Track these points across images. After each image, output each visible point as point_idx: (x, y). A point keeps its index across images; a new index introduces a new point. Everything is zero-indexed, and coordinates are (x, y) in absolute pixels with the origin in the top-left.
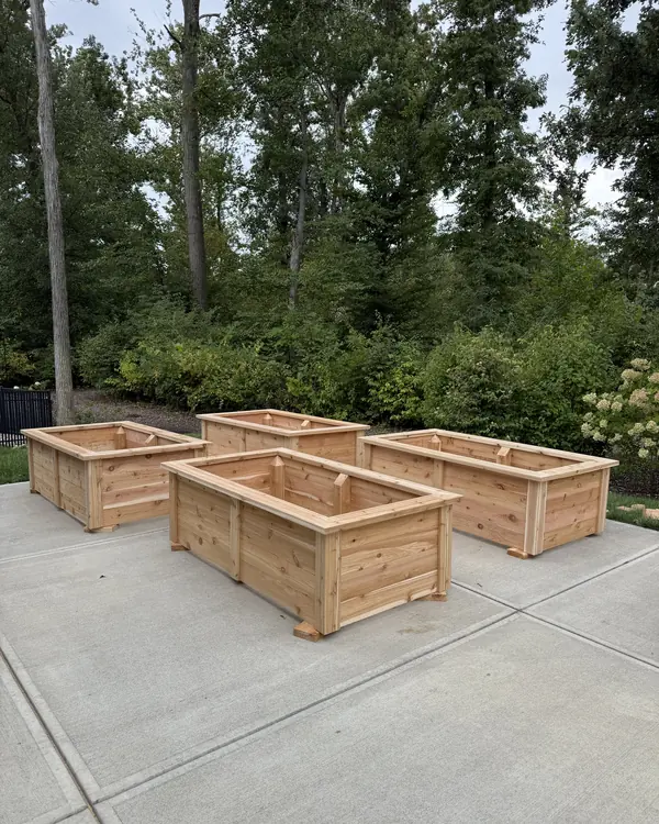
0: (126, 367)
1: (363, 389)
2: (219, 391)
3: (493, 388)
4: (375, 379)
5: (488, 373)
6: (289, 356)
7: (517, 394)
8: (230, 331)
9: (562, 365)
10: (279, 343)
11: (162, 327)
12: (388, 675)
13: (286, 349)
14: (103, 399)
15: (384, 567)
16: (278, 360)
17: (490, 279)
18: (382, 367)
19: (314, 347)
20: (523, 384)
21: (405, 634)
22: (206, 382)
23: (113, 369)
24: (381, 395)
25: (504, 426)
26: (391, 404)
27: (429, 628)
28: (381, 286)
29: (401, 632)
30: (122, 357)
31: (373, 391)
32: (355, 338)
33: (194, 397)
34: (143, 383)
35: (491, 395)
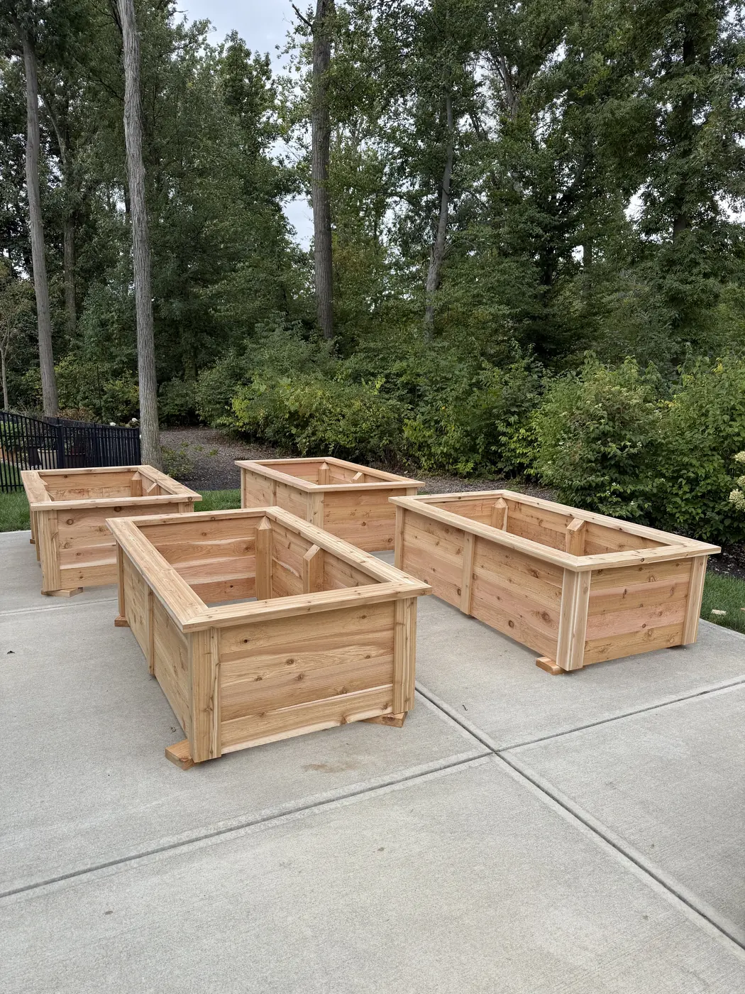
0: (237, 404)
1: (493, 436)
2: (329, 434)
3: (618, 437)
4: (509, 424)
5: (612, 418)
6: (413, 394)
7: (652, 446)
8: (351, 363)
9: (715, 411)
10: (403, 379)
11: (273, 360)
12: (242, 831)
13: (413, 389)
14: (221, 439)
15: (300, 678)
16: (401, 399)
17: (674, 299)
18: (519, 410)
19: (440, 384)
20: (659, 435)
21: (311, 772)
22: (314, 422)
23: (225, 406)
24: (514, 445)
25: (630, 489)
26: (524, 455)
27: (350, 766)
29: (306, 768)
30: (236, 393)
31: (503, 439)
32: (491, 373)
33: (302, 441)
34: (254, 422)
35: (613, 448)
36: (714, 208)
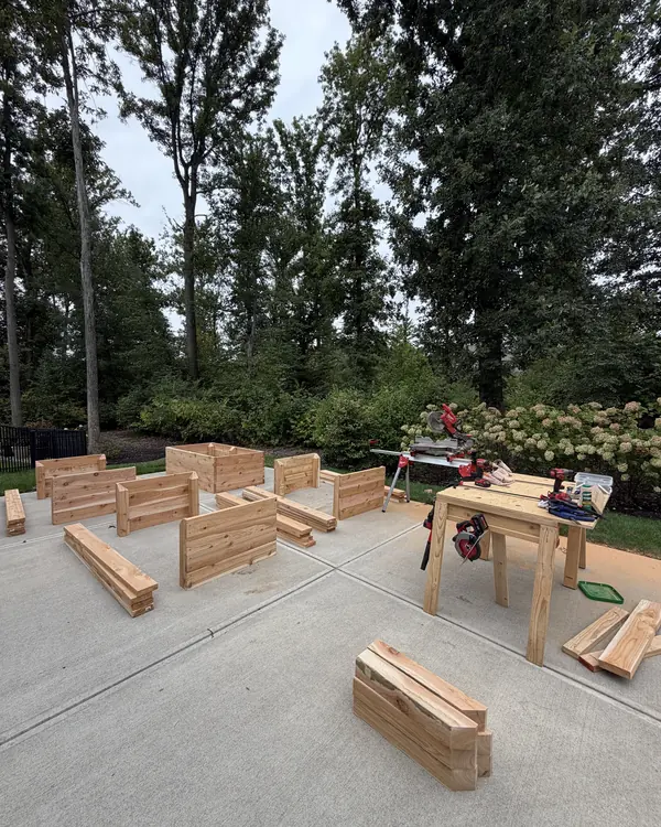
0: (144, 415)
1: (287, 426)
2: (200, 429)
3: (352, 422)
4: (295, 419)
5: (349, 413)
6: (245, 407)
7: (367, 426)
8: (210, 392)
9: (390, 408)
10: (239, 399)
11: (165, 391)
13: (244, 403)
14: (128, 435)
15: (231, 544)
16: (238, 409)
17: (360, 363)
18: (299, 412)
19: (259, 400)
20: (368, 420)
21: (251, 594)
22: (192, 423)
23: (136, 417)
24: (297, 428)
25: (359, 445)
26: (303, 434)
27: (269, 588)
28: (301, 366)
29: (247, 593)
30: (143, 409)
31: (293, 427)
32: (284, 395)
33: (184, 433)
34: (155, 424)
35: (350, 427)
36: (372, 324)
